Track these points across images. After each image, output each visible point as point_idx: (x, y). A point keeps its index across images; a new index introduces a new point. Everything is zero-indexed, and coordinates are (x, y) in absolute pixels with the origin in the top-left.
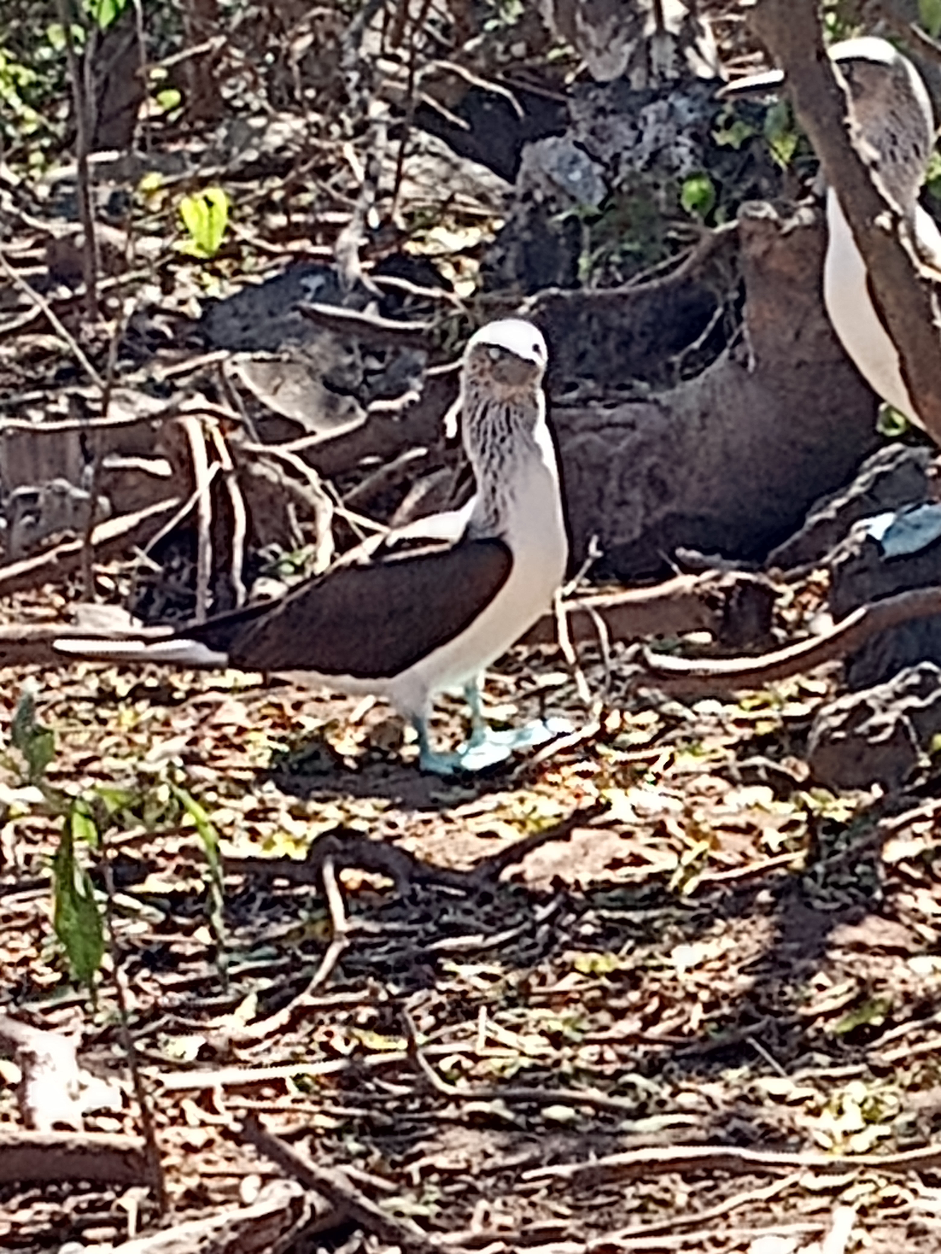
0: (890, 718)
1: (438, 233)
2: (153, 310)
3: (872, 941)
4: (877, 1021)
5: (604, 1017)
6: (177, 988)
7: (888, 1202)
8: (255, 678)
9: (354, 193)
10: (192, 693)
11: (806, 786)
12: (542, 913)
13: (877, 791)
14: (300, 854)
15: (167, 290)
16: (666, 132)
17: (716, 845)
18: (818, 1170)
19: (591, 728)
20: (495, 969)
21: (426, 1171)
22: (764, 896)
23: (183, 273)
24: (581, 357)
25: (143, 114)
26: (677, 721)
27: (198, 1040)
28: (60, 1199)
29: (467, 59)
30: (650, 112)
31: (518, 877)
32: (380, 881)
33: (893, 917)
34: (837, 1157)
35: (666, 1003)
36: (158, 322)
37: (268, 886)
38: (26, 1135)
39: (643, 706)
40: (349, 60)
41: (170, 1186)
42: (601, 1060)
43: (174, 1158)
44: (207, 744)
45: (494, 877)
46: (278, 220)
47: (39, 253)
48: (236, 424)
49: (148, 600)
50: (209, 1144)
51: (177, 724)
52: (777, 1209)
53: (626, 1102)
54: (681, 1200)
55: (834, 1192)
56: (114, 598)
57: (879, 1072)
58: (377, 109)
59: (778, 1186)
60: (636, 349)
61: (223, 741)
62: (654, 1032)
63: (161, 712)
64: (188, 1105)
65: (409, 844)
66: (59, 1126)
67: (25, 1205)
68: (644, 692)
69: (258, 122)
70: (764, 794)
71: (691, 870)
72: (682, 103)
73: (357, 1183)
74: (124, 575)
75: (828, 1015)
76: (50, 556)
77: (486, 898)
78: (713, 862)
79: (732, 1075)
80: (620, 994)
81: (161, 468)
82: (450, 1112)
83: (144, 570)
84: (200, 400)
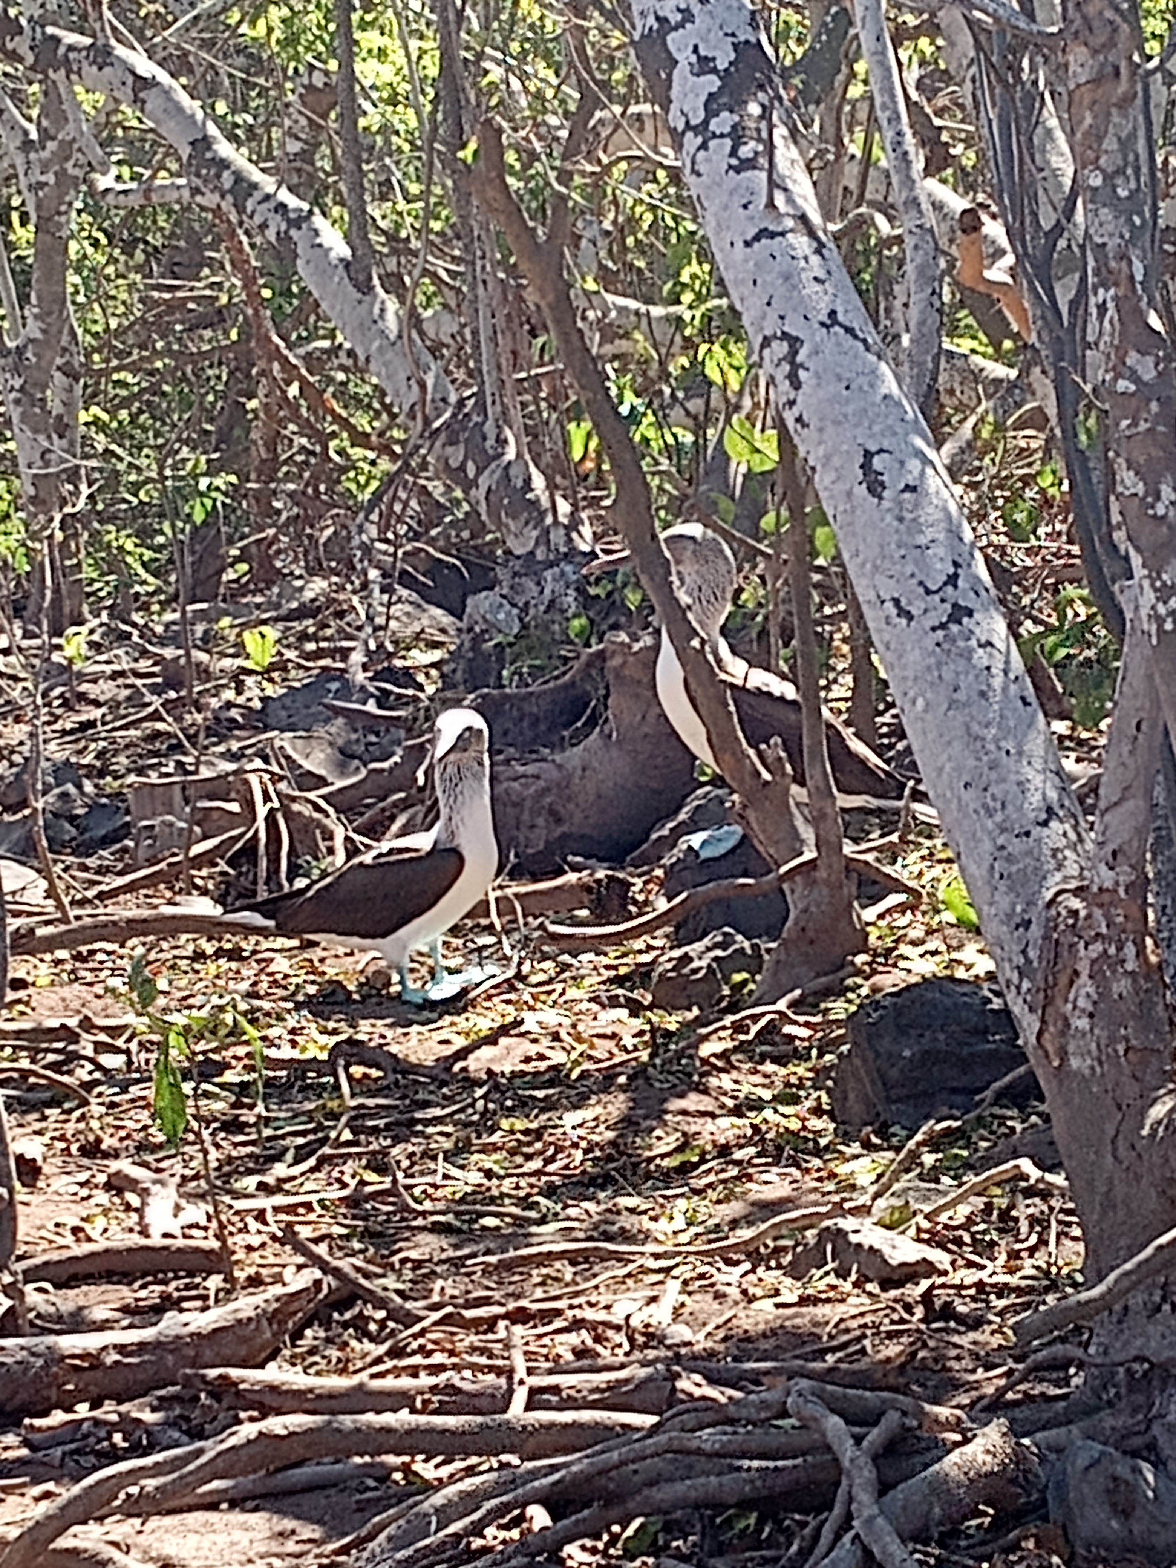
0: (704, 963)
1: (414, 652)
2: (229, 705)
3: (692, 1108)
4: (695, 1159)
5: (519, 1159)
6: (244, 1144)
7: (702, 1276)
8: (295, 943)
9: (360, 628)
10: (254, 952)
11: (650, 1008)
12: (479, 1092)
13: (696, 1011)
14: (324, 1056)
15: (239, 693)
16: (559, 587)
17: (592, 1046)
18: (657, 1256)
19: (510, 973)
20: (449, 1129)
21: (403, 1261)
22: (622, 1080)
23: (250, 681)
24: (506, 733)
25: (224, 578)
26: (568, 967)
27: (256, 1179)
28: (166, 1283)
29: (432, 542)
30: (548, 574)
31: (464, 1069)
32: (375, 1073)
33: (706, 1092)
34: (669, 1247)
35: (559, 1149)
36: (234, 713)
37: (304, 1078)
38: (144, 1242)
39: (545, 957)
40: (356, 542)
41: (237, 1273)
42: (517, 1187)
43: (240, 1255)
44: (263, 987)
45: (448, 1069)
46: (311, 646)
47: (156, 669)
48: (282, 778)
49: (227, 893)
50: (263, 1245)
51: (245, 972)
52: (630, 1282)
53: (533, 1214)
54: (568, 1277)
55: (667, 1270)
56: (204, 892)
57: (696, 1192)
58: (373, 574)
59: (631, 1267)
60: (543, 727)
61: (275, 983)
62: (551, 1168)
63: (234, 965)
64: (249, 1220)
65: (394, 1049)
66: (166, 1235)
67: (143, 1287)
68: (545, 948)
69: (298, 583)
70: (623, 1013)
71: (576, 1063)
72: (569, 568)
73: (358, 1269)
74: (210, 877)
75: (663, 1156)
76: (163, 865)
77: (444, 1084)
78: (590, 1058)
79: (602, 1195)
80: (529, 1144)
81: (235, 807)
82: (419, 1222)
83: (223, 874)
84: (258, 763)
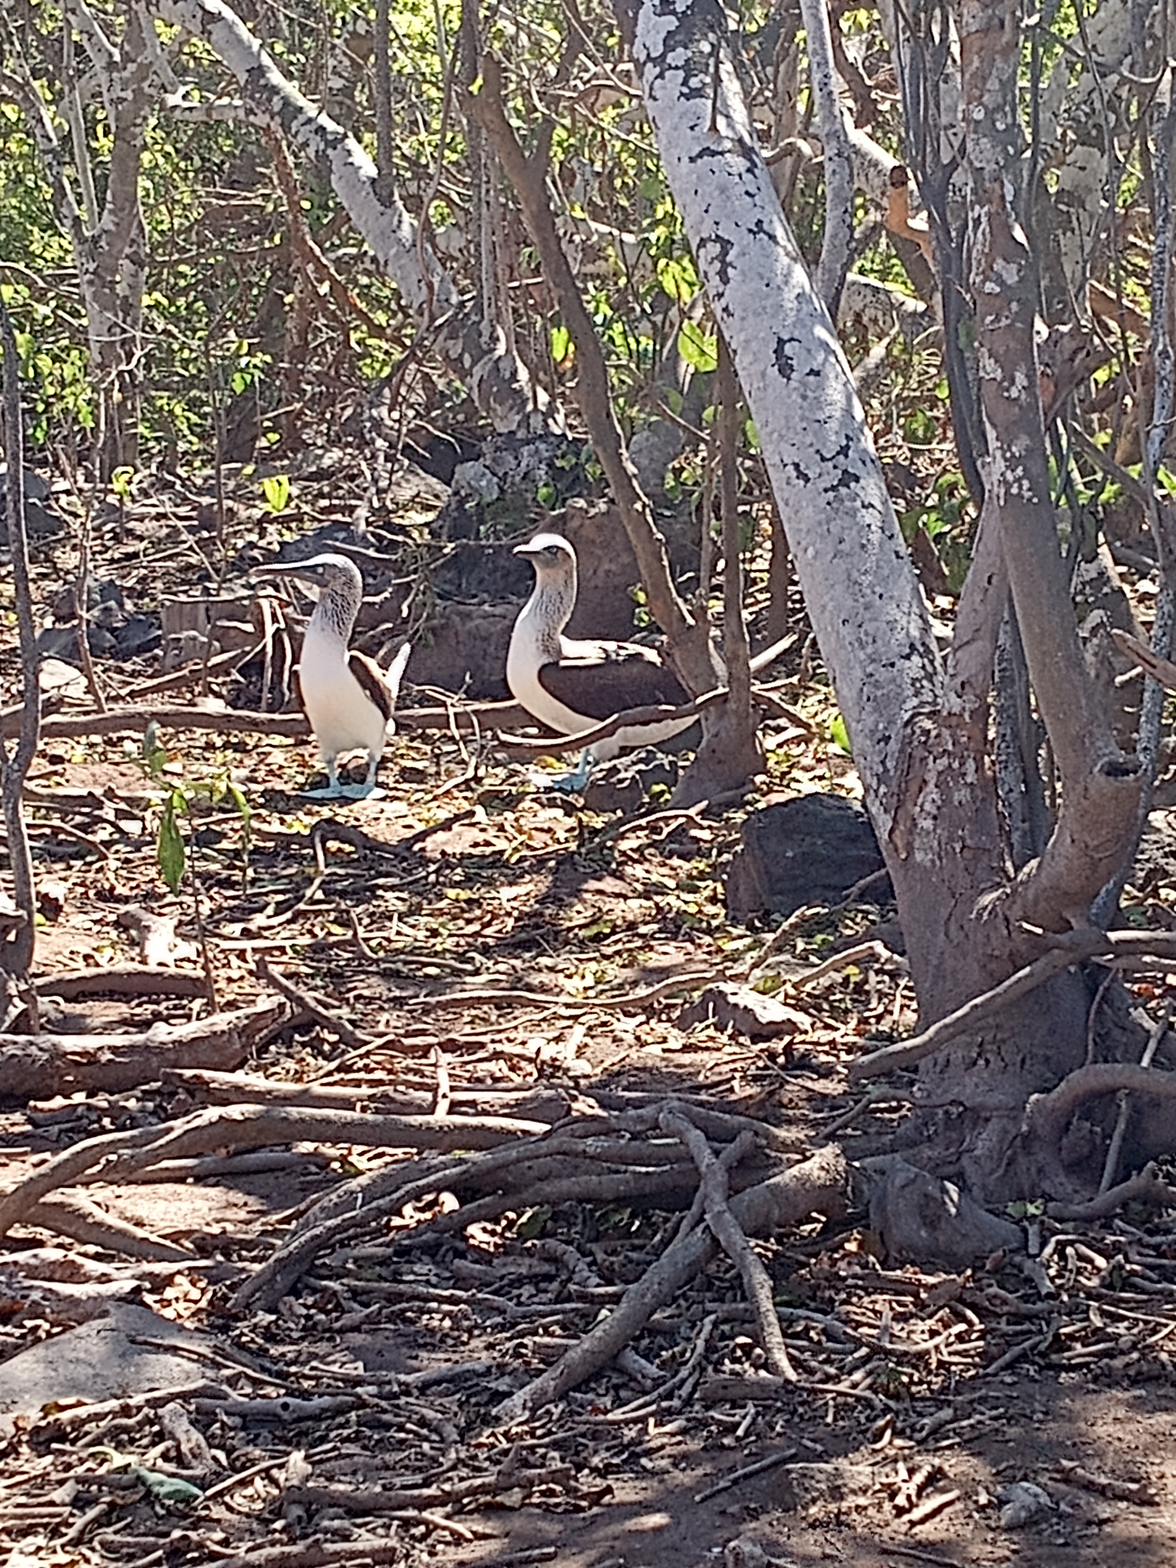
0: (629, 775)
1: (411, 514)
2: (252, 545)
3: (609, 890)
4: (607, 931)
5: (461, 923)
6: (234, 898)
7: (604, 1024)
8: (291, 741)
9: (365, 490)
10: (256, 747)
11: (581, 810)
12: (432, 867)
13: (619, 813)
14: (306, 832)
15: (262, 536)
16: (533, 461)
17: (530, 838)
18: (568, 1006)
19: (468, 775)
20: (405, 895)
21: (358, 998)
22: (552, 863)
23: (271, 528)
24: (481, 582)
25: (258, 445)
26: (516, 773)
27: (241, 925)
28: (158, 1003)
29: (432, 421)
30: (525, 450)
31: (423, 850)
32: (347, 848)
33: (621, 878)
34: (579, 999)
35: (495, 917)
36: (256, 553)
37: (287, 848)
38: (141, 968)
39: (498, 764)
40: (366, 416)
41: (217, 999)
42: (458, 945)
43: (222, 984)
44: (261, 775)
45: (409, 849)
46: (324, 503)
47: (194, 514)
48: (288, 604)
49: (238, 698)
50: (242, 978)
51: (247, 762)
52: (544, 1025)
53: (469, 967)
54: (493, 1018)
55: (576, 1018)
56: (218, 695)
57: (605, 957)
58: (380, 443)
59: (546, 1013)
60: (512, 579)
61: (271, 772)
62: (487, 931)
63: (238, 756)
64: (232, 958)
65: (365, 830)
66: (160, 964)
67: (139, 1005)
68: (499, 756)
69: (320, 452)
70: (559, 813)
71: (516, 850)
72: (543, 446)
73: (319, 1001)
74: (224, 683)
75: (581, 927)
76: (185, 672)
77: (405, 859)
78: (529, 847)
79: (527, 955)
80: (470, 910)
81: (249, 628)
82: (373, 968)
83: (237, 682)
84: (270, 591)
